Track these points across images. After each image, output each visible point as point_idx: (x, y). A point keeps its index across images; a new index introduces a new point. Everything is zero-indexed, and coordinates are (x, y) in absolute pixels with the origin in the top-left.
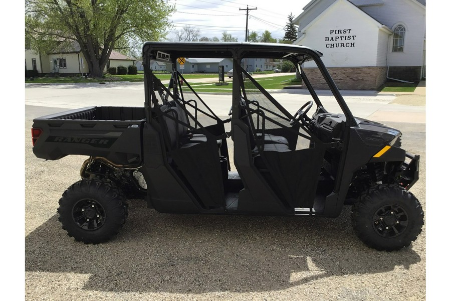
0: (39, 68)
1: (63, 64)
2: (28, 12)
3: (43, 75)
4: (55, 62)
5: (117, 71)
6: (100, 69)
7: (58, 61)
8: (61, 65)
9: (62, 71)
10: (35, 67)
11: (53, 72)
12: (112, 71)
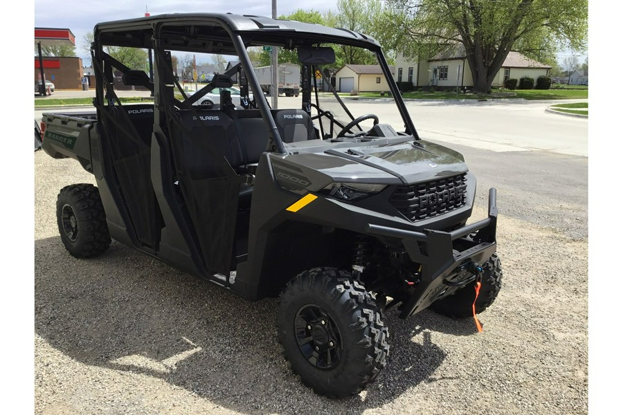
0: (414, 80)
1: (444, 74)
2: (409, 7)
3: (417, 88)
4: (435, 71)
5: (518, 84)
6: (487, 81)
7: (438, 71)
8: (441, 76)
9: (442, 83)
10: (410, 78)
11: (431, 84)
12: (510, 84)
